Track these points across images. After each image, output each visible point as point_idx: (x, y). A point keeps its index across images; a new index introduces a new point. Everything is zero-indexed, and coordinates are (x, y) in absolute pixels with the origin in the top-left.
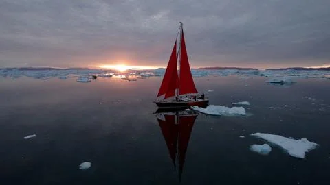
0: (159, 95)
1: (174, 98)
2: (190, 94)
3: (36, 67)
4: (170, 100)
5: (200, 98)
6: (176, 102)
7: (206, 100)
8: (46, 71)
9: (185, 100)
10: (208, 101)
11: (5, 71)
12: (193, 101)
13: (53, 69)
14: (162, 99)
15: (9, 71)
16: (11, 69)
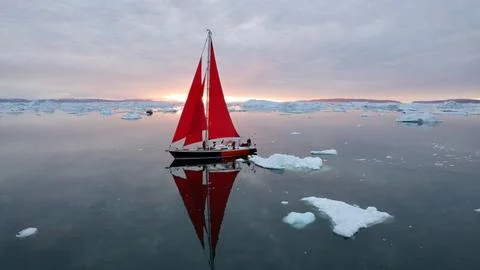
0: (175, 139)
1: (200, 144)
2: (227, 139)
3: (80, 98)
4: (194, 147)
5: (243, 145)
6: (202, 151)
7: (251, 147)
8: (88, 104)
9: (218, 148)
10: (255, 150)
11: (36, 104)
12: (230, 149)
13: (102, 101)
14: (180, 146)
15: (42, 104)
16: (43, 101)
